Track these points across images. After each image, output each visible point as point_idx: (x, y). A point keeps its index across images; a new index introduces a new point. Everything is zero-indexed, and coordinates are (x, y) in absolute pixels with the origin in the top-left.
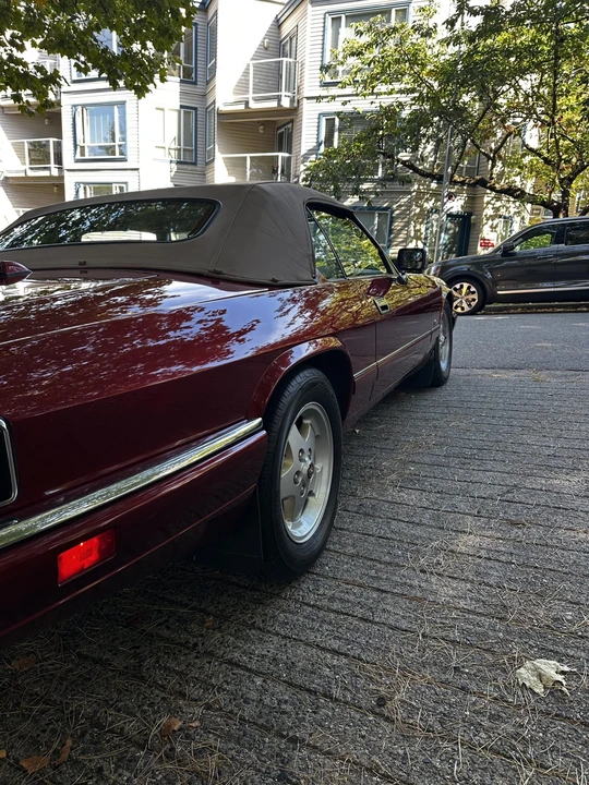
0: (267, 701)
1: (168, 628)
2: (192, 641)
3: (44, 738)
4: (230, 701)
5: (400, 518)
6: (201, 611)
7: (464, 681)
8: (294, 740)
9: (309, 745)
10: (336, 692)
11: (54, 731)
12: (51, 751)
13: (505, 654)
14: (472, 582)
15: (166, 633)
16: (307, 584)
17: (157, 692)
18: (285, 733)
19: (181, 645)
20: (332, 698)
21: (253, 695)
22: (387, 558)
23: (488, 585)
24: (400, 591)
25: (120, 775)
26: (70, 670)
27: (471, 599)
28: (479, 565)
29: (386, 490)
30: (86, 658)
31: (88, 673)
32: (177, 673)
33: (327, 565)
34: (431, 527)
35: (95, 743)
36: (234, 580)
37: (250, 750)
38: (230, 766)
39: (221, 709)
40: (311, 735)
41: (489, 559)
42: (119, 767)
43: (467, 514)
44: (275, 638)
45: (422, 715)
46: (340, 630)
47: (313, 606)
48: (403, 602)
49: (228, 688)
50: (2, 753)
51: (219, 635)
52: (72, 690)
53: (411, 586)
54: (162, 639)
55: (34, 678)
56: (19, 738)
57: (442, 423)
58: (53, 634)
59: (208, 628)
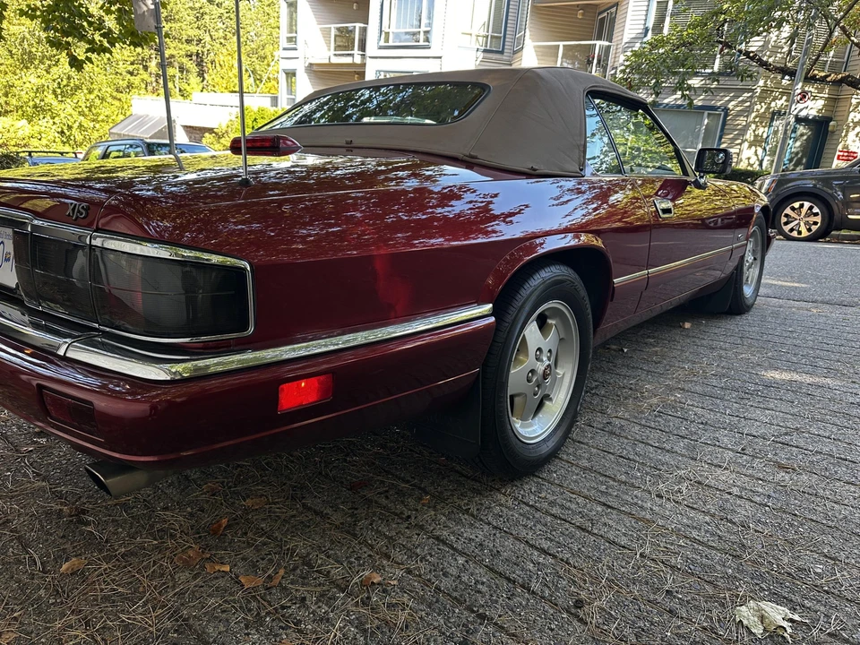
0: (465, 578)
1: (387, 498)
2: (407, 513)
3: (262, 564)
4: (430, 571)
5: (650, 442)
6: (420, 488)
7: (674, 605)
8: (482, 617)
9: (496, 624)
10: (535, 586)
11: (271, 561)
12: (266, 575)
13: (730, 590)
14: (713, 516)
15: (384, 501)
17: (365, 549)
18: (475, 609)
19: (396, 515)
20: (529, 590)
21: (453, 571)
22: (623, 478)
23: (731, 521)
24: (628, 510)
25: (319, 607)
26: (294, 516)
27: (707, 532)
28: (727, 501)
29: (642, 412)
30: (309, 509)
31: (309, 521)
32: (386, 537)
33: (555, 472)
34: (682, 456)
35: (304, 578)
36: (458, 468)
37: (439, 615)
38: (418, 624)
39: (420, 576)
40: (500, 616)
41: (741, 497)
42: (320, 601)
43: (729, 449)
44: (486, 526)
45: (619, 625)
46: (554, 533)
47: (531, 506)
48: (627, 520)
49: (431, 559)
50: (227, 568)
51: (433, 513)
52: (292, 532)
53: (642, 507)
54: (380, 506)
55: (262, 516)
56: (242, 559)
57: (730, 354)
58: (285, 484)
59: (423, 505)
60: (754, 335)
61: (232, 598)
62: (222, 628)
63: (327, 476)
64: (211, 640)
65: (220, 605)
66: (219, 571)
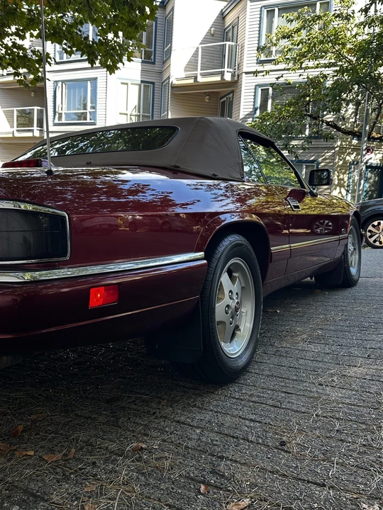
0: (204, 439)
1: (135, 405)
2: (152, 411)
3: (57, 449)
4: (179, 439)
5: (307, 358)
6: (158, 397)
7: (343, 437)
8: (222, 458)
9: (231, 460)
10: (252, 438)
11: (62, 446)
12: (63, 453)
13: (375, 425)
14: (357, 391)
16: (234, 390)
17: (129, 433)
18: (215, 454)
19: (145, 413)
20: (248, 441)
21: (195, 437)
22: (295, 378)
23: (369, 392)
24: (302, 393)
25: (107, 466)
26: (70, 421)
27: (355, 399)
28: (364, 383)
29: (298, 343)
30: (81, 416)
31: (83, 423)
32: (142, 425)
33: (249, 379)
34: (330, 363)
35: (90, 452)
36: (181, 384)
37: (192, 460)
38: (179, 466)
39: (172, 442)
40: (233, 455)
41: (372, 380)
42: (106, 462)
43: (359, 357)
44: (210, 412)
45: (311, 450)
46: (257, 410)
47: (237, 399)
48: (303, 399)
49: (178, 433)
50: (32, 453)
51: (171, 409)
52: (73, 430)
53: (311, 391)
54: (131, 409)
55: (46, 423)
56: (41, 447)
57: (348, 308)
58: (57, 405)
59: (163, 405)
60: (361, 297)
61: (41, 468)
62: (40, 485)
63: (87, 397)
64: (35, 491)
65: (34, 473)
66: (26, 455)
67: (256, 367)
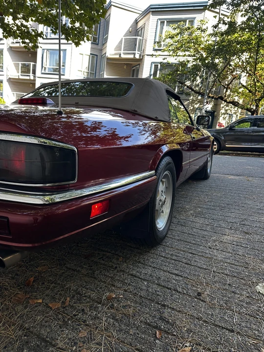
0: (150, 290)
1: (103, 260)
2: (114, 266)
3: (57, 296)
4: (134, 289)
5: (197, 227)
6: (116, 255)
7: (233, 289)
8: (164, 306)
9: (171, 308)
10: (180, 290)
11: (61, 294)
12: (61, 302)
13: (250, 280)
14: (232, 253)
15: (103, 262)
16: (160, 248)
17: (102, 283)
18: (160, 303)
19: (110, 267)
20: (178, 292)
21: (144, 288)
22: (194, 242)
24: (201, 254)
25: (92, 312)
26: (63, 273)
27: (232, 260)
28: (234, 247)
29: (189, 216)
30: (70, 269)
31: (72, 274)
32: (110, 277)
33: (168, 242)
34: (211, 232)
35: (80, 300)
36: (128, 244)
37: (146, 308)
38: (139, 313)
39: (131, 292)
40: (171, 304)
41: (238, 245)
42: (91, 309)
43: (226, 228)
44: (150, 267)
45: (217, 300)
46: (178, 267)
47: (164, 257)
48: (203, 258)
49: (133, 284)
50: (40, 301)
51: (126, 264)
52: (66, 280)
53: (205, 253)
54: (101, 264)
55: (48, 274)
56: (46, 295)
57: (209, 193)
58: (54, 259)
59: (120, 261)
60: (214, 187)
61: (48, 315)
62: (49, 330)
63: (72, 253)
64: (45, 337)
65: (43, 319)
66: (37, 303)
67: (170, 233)
